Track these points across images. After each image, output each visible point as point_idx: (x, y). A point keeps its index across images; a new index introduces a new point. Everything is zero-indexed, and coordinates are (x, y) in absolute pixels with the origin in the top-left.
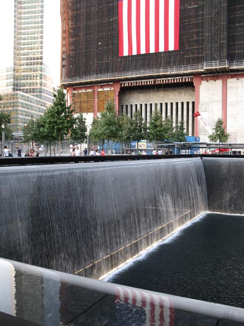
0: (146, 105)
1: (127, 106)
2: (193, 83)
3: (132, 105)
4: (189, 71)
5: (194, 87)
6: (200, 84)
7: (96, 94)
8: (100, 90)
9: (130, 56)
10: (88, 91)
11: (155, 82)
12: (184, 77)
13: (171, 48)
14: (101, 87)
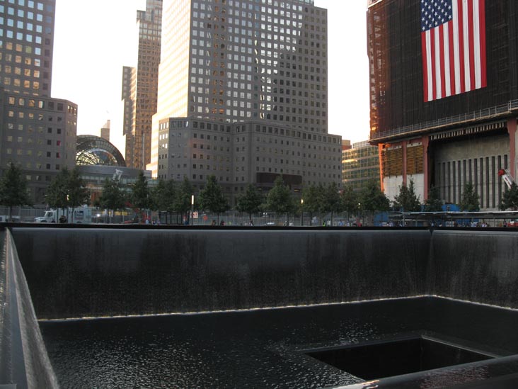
0: (465, 161)
1: (444, 163)
2: (506, 129)
3: (449, 163)
4: (496, 115)
5: (508, 134)
6: (515, 130)
7: (405, 151)
8: (409, 146)
9: (435, 101)
10: (397, 148)
11: (465, 131)
12: (496, 122)
13: (478, 85)
14: (411, 142)
